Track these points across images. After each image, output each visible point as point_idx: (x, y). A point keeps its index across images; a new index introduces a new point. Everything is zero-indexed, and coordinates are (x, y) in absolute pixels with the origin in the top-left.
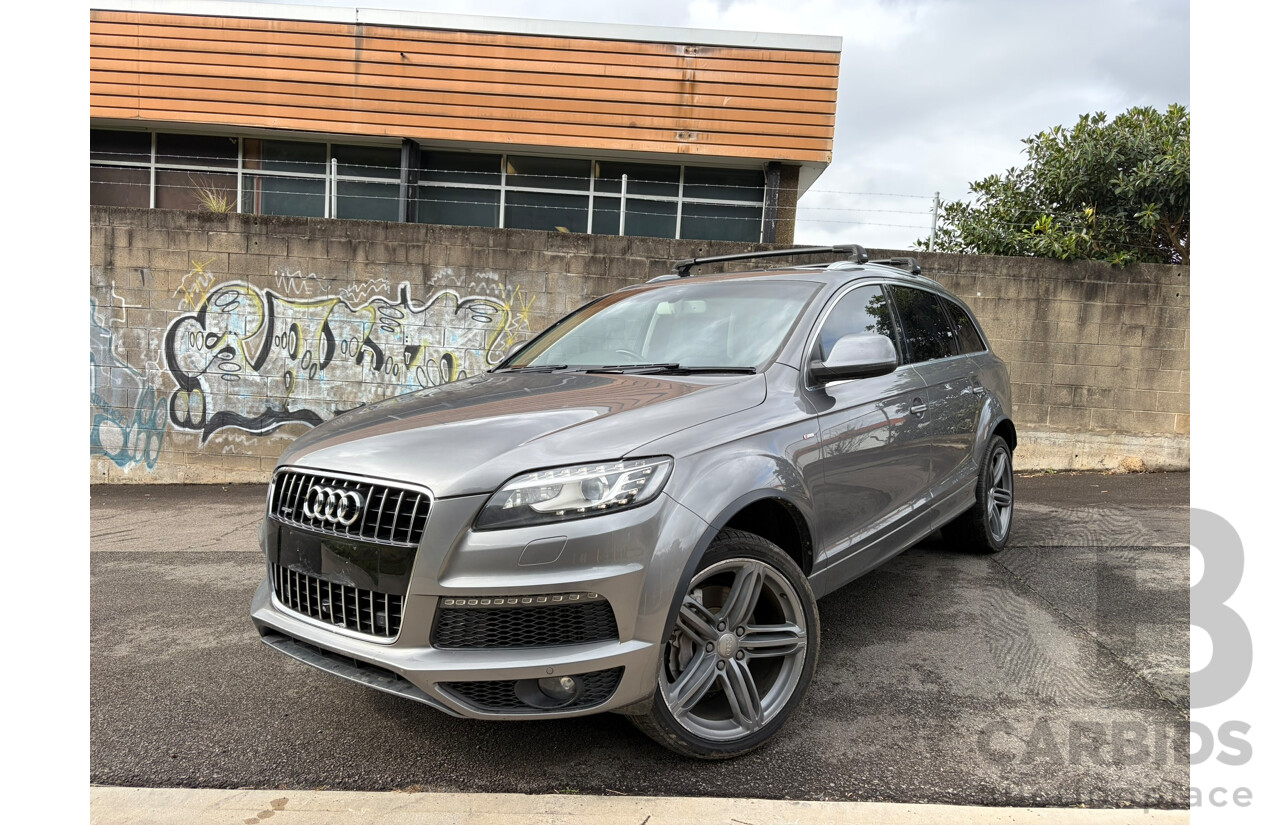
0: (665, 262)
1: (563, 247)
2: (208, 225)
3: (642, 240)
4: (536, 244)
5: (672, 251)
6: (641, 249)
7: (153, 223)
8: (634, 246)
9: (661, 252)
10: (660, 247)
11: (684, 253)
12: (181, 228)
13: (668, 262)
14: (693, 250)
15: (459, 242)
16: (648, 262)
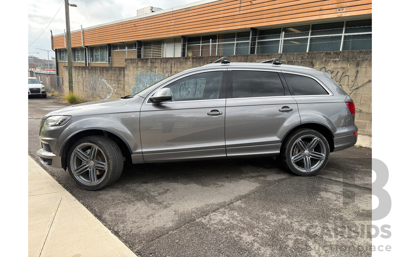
0: (292, 61)
1: (261, 59)
2: (186, 60)
3: (286, 54)
4: (254, 58)
5: (295, 57)
6: (285, 57)
7: (178, 61)
8: (283, 57)
9: (291, 58)
10: (291, 56)
11: (299, 58)
12: (182, 61)
13: (293, 61)
14: (302, 56)
15: (235, 60)
16: (287, 62)
